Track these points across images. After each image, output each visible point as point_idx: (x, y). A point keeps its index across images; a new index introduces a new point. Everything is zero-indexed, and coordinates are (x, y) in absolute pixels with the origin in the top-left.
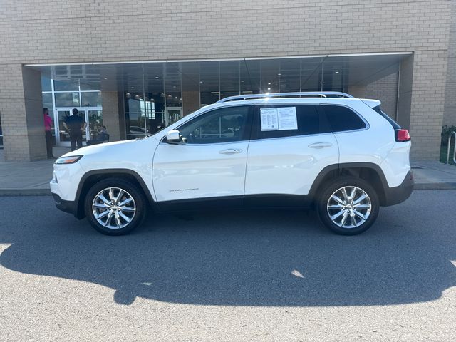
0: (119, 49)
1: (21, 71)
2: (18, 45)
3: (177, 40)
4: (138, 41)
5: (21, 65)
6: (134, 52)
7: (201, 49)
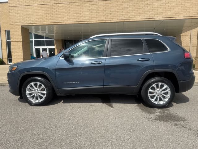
0: (65, 18)
1: (21, 29)
2: (19, 17)
3: (92, 14)
4: (74, 14)
5: (21, 26)
6: (72, 19)
7: (103, 18)
